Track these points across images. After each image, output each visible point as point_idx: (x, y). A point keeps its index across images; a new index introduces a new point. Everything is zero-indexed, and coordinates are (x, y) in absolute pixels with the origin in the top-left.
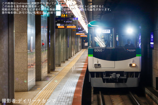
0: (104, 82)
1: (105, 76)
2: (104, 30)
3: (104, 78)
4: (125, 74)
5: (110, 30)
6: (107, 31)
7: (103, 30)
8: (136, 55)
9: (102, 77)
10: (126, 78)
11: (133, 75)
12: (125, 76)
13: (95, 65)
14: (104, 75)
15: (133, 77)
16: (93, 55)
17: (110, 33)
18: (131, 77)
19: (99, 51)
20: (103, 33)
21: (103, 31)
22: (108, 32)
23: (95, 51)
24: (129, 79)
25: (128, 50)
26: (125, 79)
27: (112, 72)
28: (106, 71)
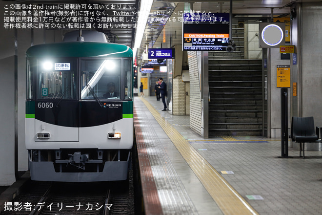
0: (57, 170)
1: (59, 158)
2: (58, 64)
3: (57, 161)
4: (100, 154)
5: (69, 64)
6: (63, 65)
7: (55, 64)
8: (123, 115)
9: (53, 160)
10: (102, 162)
11: (115, 155)
12: (100, 157)
13: (39, 135)
14: (56, 156)
15: (116, 160)
16: (34, 115)
17: (69, 69)
18: (113, 159)
19: (47, 106)
20: (55, 69)
21: (55, 66)
22: (66, 68)
23: (40, 106)
24: (109, 164)
25: (106, 105)
26: (100, 164)
27: (73, 151)
28: (61, 149)
